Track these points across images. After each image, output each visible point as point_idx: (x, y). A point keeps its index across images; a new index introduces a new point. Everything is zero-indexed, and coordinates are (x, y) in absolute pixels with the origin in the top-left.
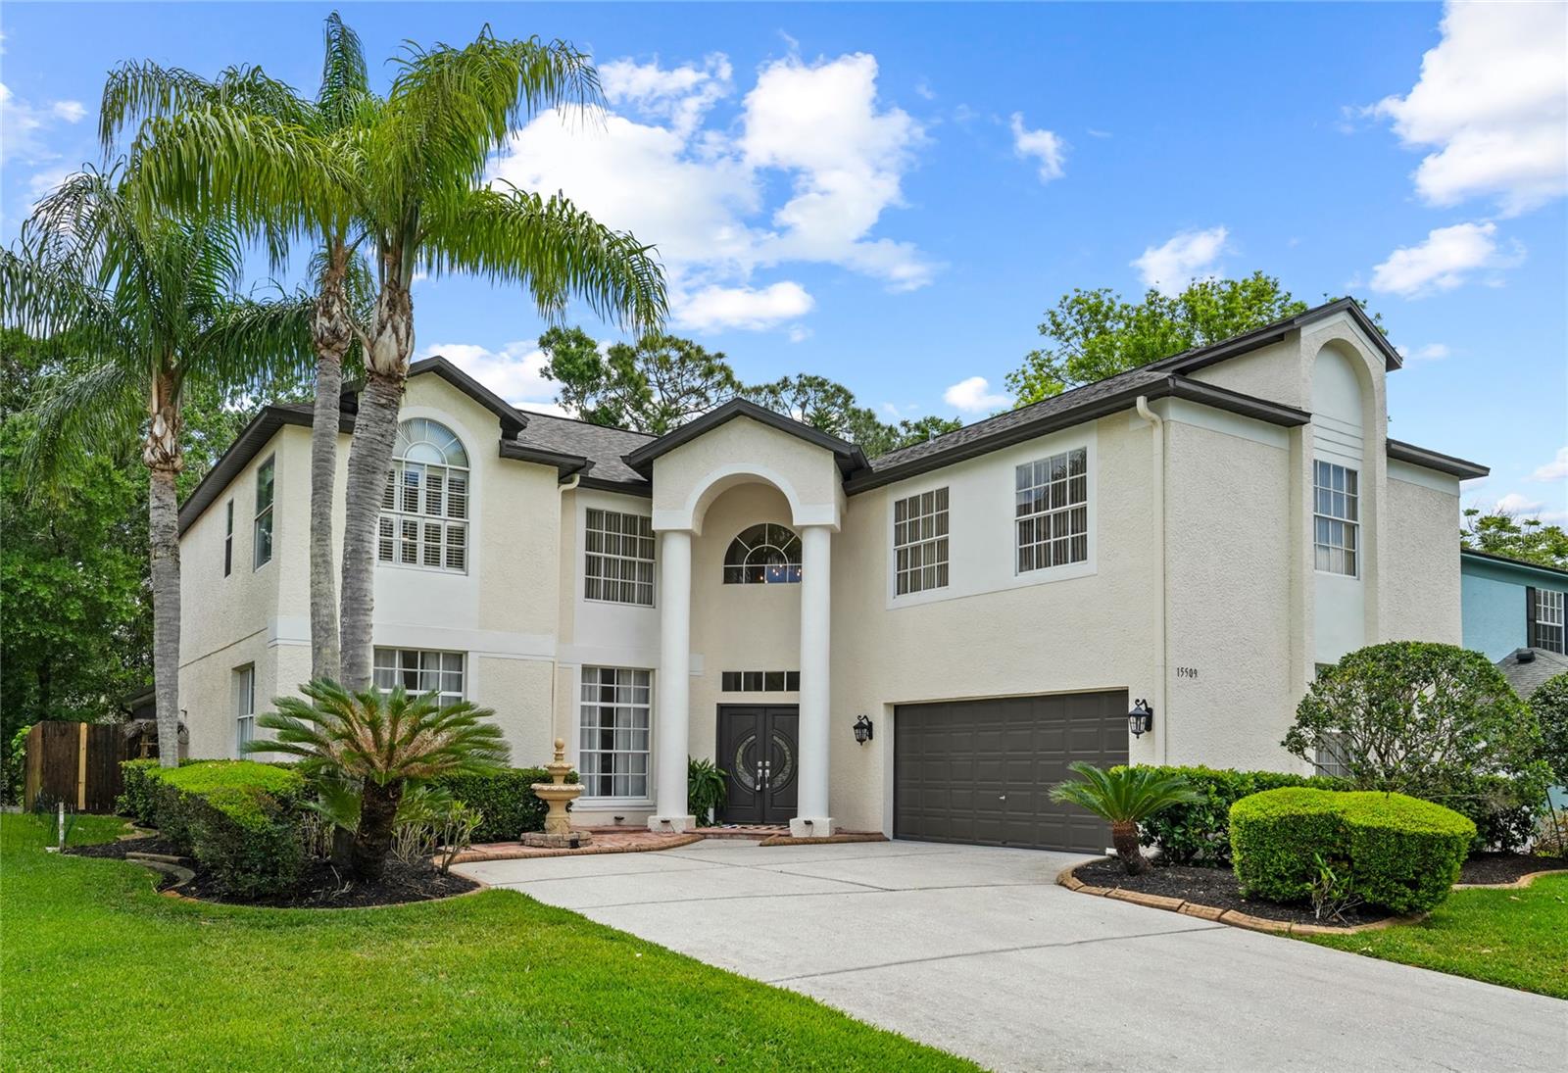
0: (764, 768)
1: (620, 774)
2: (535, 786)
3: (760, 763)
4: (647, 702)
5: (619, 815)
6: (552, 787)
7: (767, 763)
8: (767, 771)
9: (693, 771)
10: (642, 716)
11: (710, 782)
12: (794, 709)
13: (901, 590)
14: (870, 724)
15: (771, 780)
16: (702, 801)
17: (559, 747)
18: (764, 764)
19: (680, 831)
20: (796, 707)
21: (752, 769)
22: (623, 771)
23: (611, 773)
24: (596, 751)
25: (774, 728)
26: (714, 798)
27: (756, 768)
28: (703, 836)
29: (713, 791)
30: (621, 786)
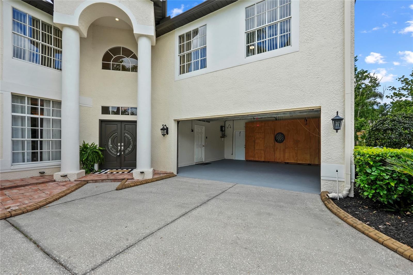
0: (121, 146)
1: (44, 150)
3: (119, 144)
4: (60, 116)
5: (41, 171)
7: (122, 144)
8: (123, 147)
10: (57, 122)
11: (94, 153)
12: (134, 123)
13: (182, 71)
14: (167, 128)
15: (124, 151)
16: (90, 162)
18: (121, 144)
19: (74, 180)
20: (135, 122)
21: (115, 146)
22: (47, 148)
23: (38, 150)
24: (26, 139)
25: (125, 130)
26: (96, 160)
27: (117, 146)
28: (89, 181)
29: (96, 157)
30: (45, 156)
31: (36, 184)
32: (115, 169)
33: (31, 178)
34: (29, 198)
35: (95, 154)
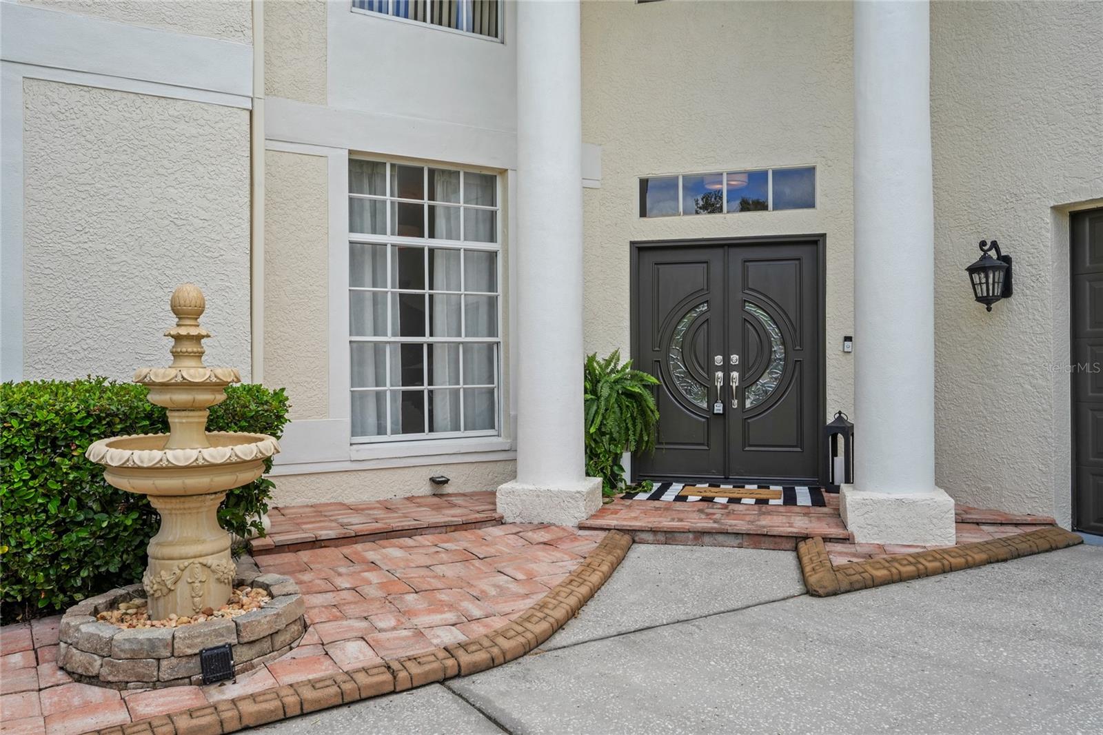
0: (727, 368)
1: (442, 385)
2: (98, 450)
3: (719, 359)
4: (492, 239)
5: (438, 473)
6: (170, 454)
7: (735, 358)
8: (735, 375)
9: (592, 378)
10: (484, 266)
11: (626, 402)
14: (1006, 261)
15: (743, 392)
16: (612, 440)
17: (185, 312)
18: (727, 360)
19: (575, 522)
21: (701, 372)
22: (447, 380)
23: (423, 385)
24: (389, 338)
25: (745, 286)
26: (634, 431)
27: (710, 369)
28: (638, 533)
29: (634, 419)
30: (443, 411)
31: (444, 530)
32: (702, 480)
33: (407, 499)
34: (465, 589)
35: (627, 406)
